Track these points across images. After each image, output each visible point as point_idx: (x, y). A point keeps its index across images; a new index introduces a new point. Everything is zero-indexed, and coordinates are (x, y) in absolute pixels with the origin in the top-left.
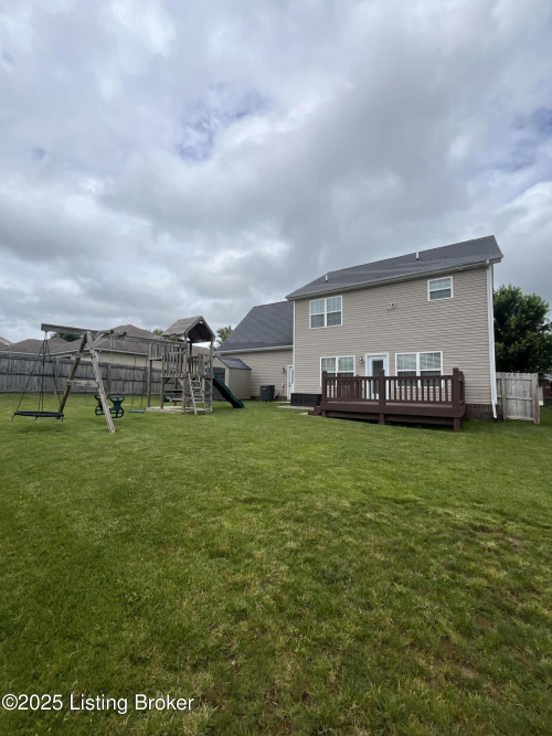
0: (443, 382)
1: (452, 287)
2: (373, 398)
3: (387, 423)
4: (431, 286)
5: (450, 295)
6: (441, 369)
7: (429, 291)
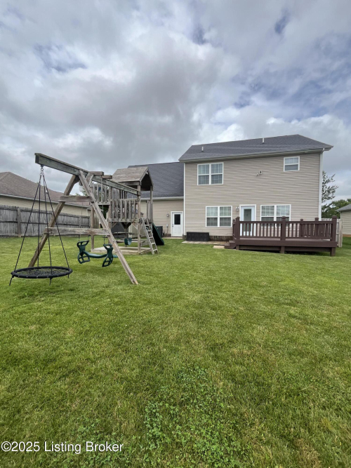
0: (291, 225)
1: (299, 164)
2: (244, 235)
3: (287, 252)
4: (287, 161)
5: (297, 169)
6: (290, 216)
7: (284, 165)
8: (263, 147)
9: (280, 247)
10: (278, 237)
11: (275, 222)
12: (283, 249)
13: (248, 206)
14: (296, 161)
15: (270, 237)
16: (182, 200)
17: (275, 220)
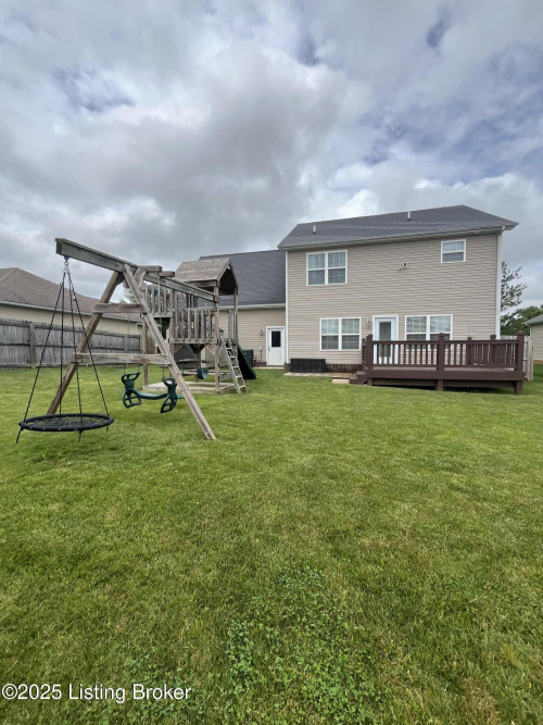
0: (452, 346)
2: (380, 362)
3: (447, 389)
4: (446, 247)
5: (462, 259)
6: (451, 333)
7: (442, 253)
8: (408, 225)
9: (436, 381)
10: (432, 366)
11: (428, 342)
12: (440, 384)
13: (385, 317)
14: (461, 246)
15: (421, 365)
16: (284, 309)
17: (428, 338)
